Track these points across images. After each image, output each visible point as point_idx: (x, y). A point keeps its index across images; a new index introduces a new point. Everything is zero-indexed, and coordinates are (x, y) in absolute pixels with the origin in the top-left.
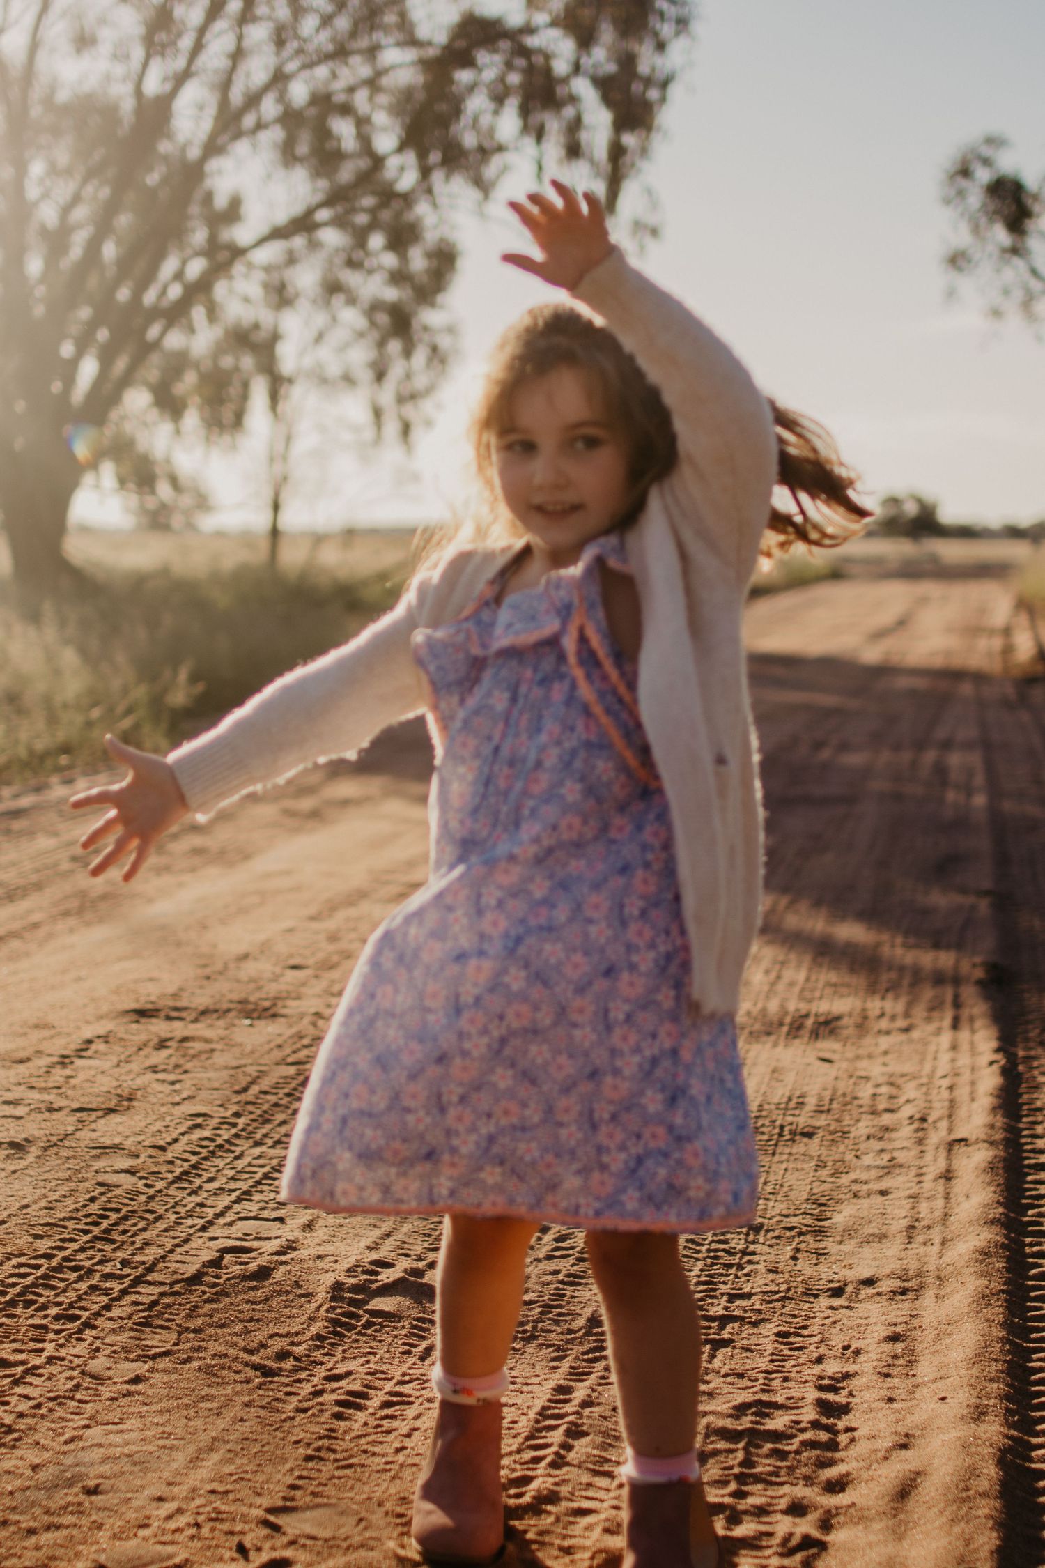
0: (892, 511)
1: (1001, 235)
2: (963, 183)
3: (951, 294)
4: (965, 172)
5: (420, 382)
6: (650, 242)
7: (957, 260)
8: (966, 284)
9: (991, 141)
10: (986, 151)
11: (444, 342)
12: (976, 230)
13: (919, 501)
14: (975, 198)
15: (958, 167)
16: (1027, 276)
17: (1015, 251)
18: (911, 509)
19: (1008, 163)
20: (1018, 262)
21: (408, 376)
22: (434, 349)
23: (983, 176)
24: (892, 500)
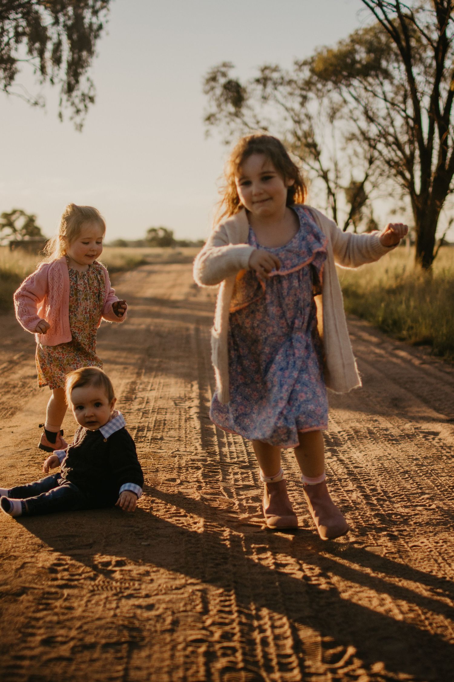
0: (153, 234)
1: (231, 108)
2: (213, 84)
3: (207, 134)
4: (214, 79)
6: (90, 105)
7: (210, 118)
8: (214, 130)
9: (225, 65)
10: (223, 69)
12: (219, 106)
13: (165, 231)
14: (219, 91)
15: (211, 75)
16: (242, 126)
17: (237, 115)
18: (161, 234)
19: (233, 75)
20: (238, 120)
23: (222, 81)
24: (153, 230)
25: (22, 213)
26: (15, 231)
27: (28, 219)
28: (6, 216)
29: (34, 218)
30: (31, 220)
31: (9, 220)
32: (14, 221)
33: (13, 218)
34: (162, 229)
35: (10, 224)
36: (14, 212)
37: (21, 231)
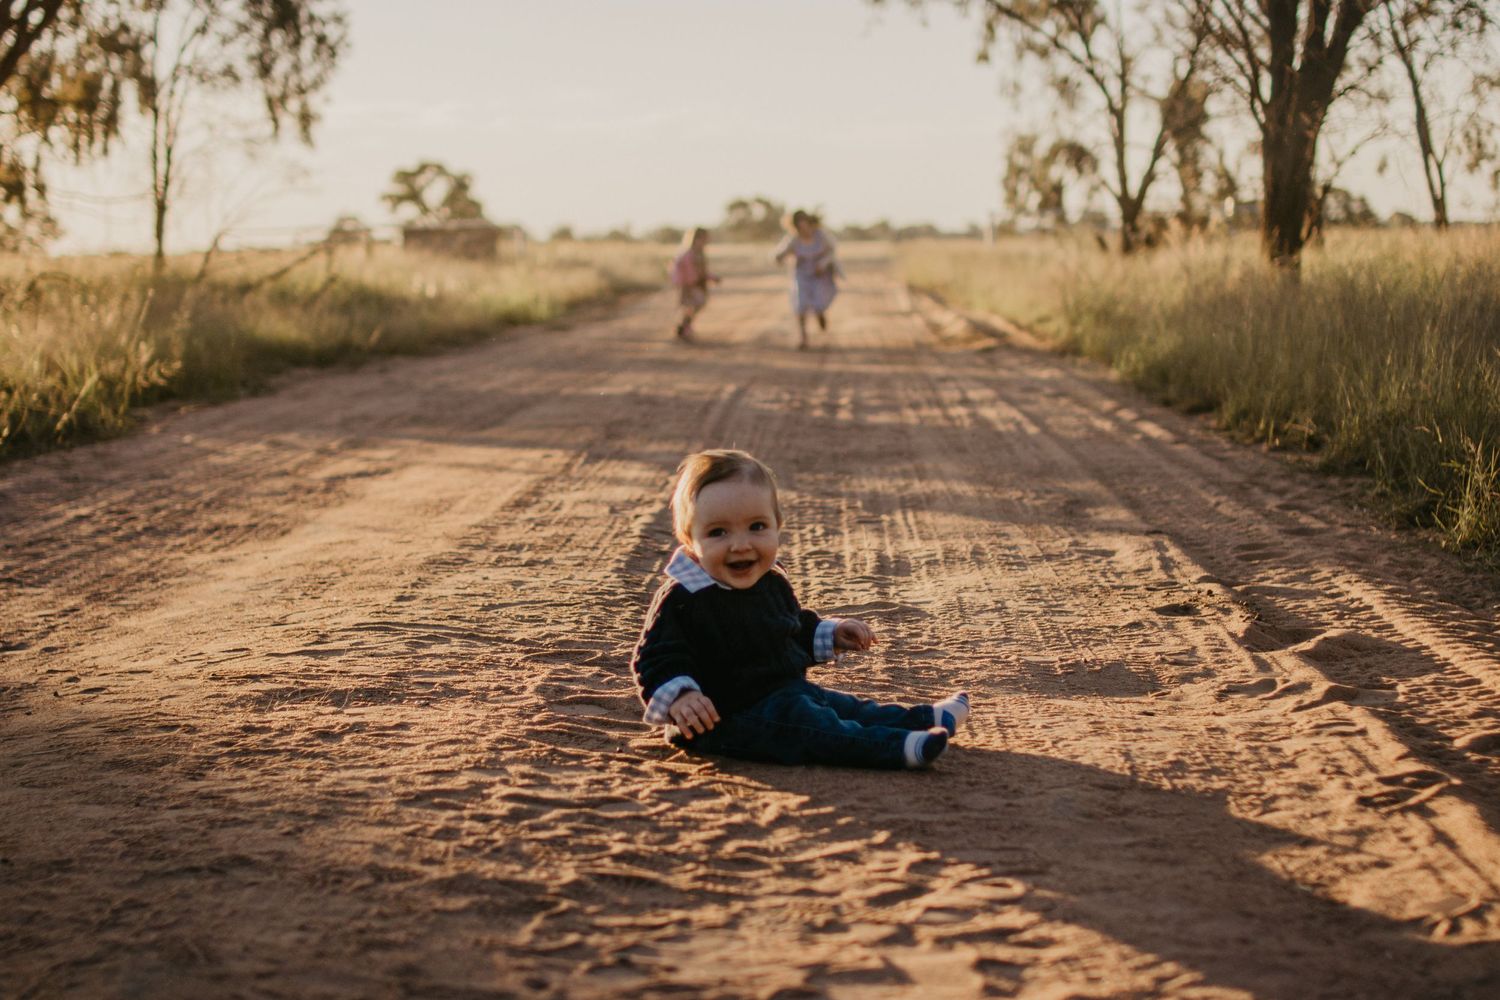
0: (740, 214)
5: (309, 75)
11: (332, 32)
13: (767, 205)
18: (759, 213)
21: (297, 68)
22: (321, 39)
24: (740, 205)
25: (441, 170)
26: (425, 210)
27: (453, 183)
28: (405, 177)
29: (467, 182)
30: (461, 186)
31: (411, 187)
32: (422, 188)
33: (421, 181)
34: (760, 201)
35: (414, 196)
36: (423, 168)
37: (438, 210)
